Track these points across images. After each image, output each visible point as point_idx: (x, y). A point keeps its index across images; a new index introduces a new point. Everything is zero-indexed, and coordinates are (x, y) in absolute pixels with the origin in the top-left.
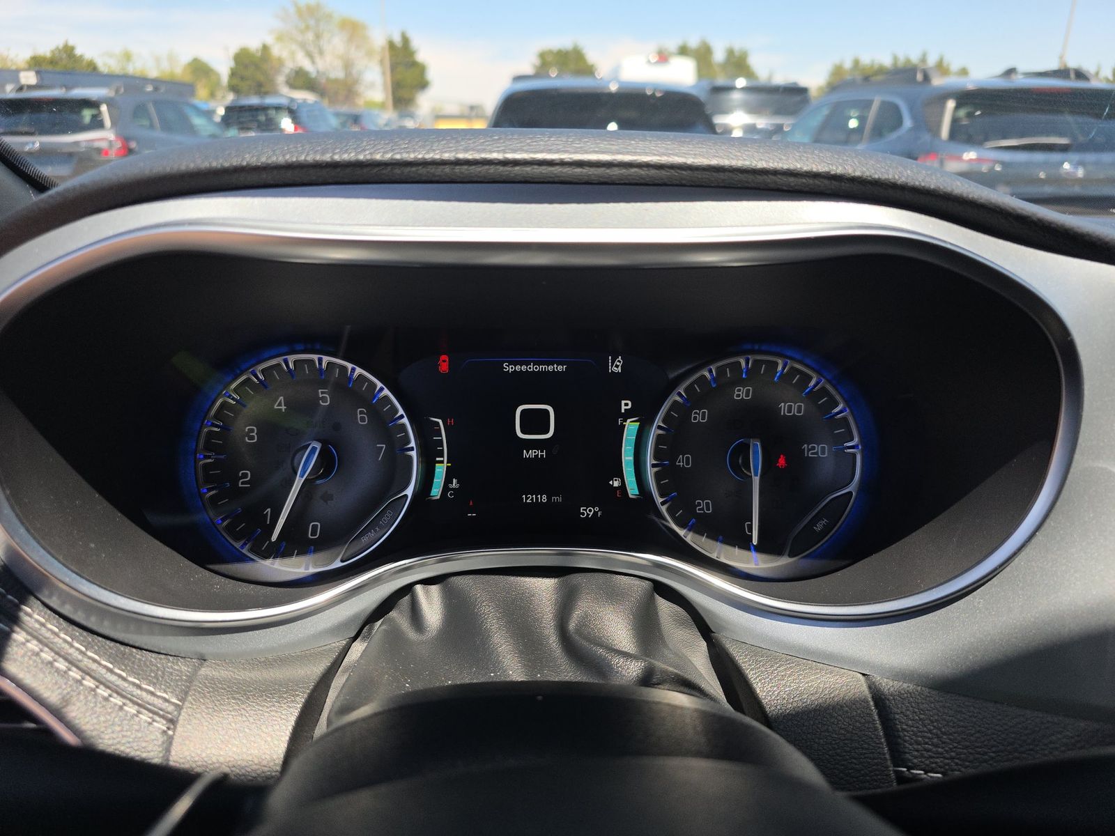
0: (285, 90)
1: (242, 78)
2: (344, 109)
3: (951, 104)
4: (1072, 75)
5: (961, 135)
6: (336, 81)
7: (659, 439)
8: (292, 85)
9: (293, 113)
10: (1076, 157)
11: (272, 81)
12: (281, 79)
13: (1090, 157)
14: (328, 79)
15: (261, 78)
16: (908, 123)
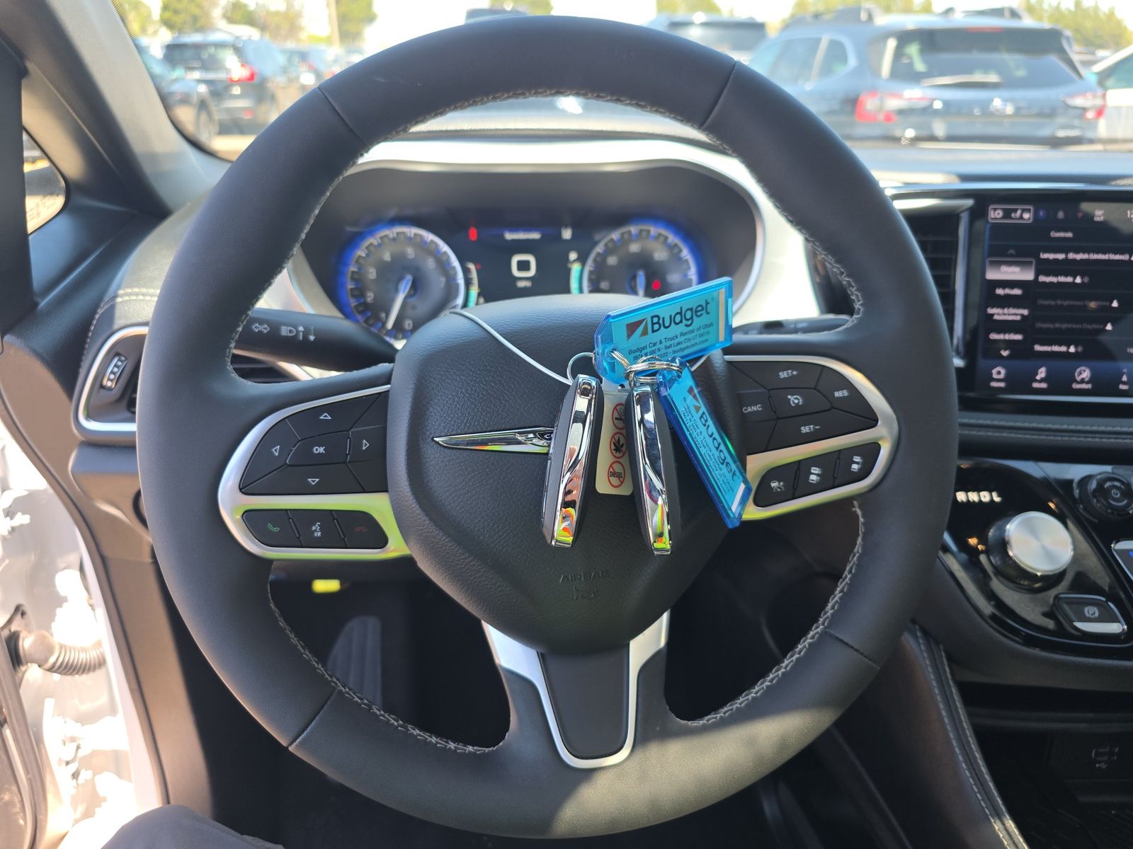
0: (222, 24)
1: (176, 12)
2: (290, 45)
3: (892, 44)
4: (1007, 13)
5: (902, 73)
6: (277, 13)
7: (591, 273)
8: (231, 20)
9: (238, 50)
10: (1007, 94)
11: (207, 15)
12: (217, 13)
13: (1020, 94)
14: (268, 12)
15: (196, 11)
16: (852, 62)
